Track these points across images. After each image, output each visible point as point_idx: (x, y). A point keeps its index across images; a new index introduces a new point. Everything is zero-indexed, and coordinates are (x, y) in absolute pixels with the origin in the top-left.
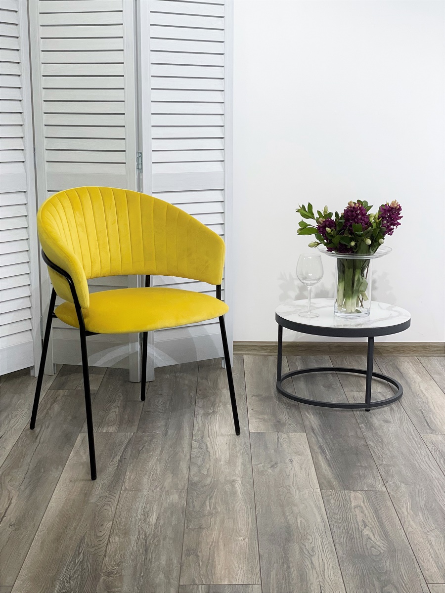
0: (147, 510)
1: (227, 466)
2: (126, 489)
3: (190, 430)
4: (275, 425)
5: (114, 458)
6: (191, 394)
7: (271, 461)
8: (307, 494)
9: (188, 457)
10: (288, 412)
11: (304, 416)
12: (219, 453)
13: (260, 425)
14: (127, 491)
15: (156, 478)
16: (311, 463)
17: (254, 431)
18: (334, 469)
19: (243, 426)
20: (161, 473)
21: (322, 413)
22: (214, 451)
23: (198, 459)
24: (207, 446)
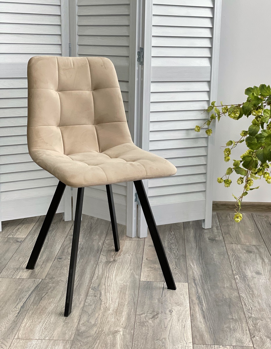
1: (113, 315)
5: (18, 304)
7: (153, 311)
9: (82, 305)
10: (176, 262)
11: (189, 266)
12: (109, 302)
13: (151, 274)
14: (19, 340)
15: (48, 327)
16: (188, 315)
17: (144, 279)
18: (208, 321)
19: (136, 274)
20: (53, 322)
21: (204, 263)
22: (106, 299)
23: (90, 307)
24: (101, 294)
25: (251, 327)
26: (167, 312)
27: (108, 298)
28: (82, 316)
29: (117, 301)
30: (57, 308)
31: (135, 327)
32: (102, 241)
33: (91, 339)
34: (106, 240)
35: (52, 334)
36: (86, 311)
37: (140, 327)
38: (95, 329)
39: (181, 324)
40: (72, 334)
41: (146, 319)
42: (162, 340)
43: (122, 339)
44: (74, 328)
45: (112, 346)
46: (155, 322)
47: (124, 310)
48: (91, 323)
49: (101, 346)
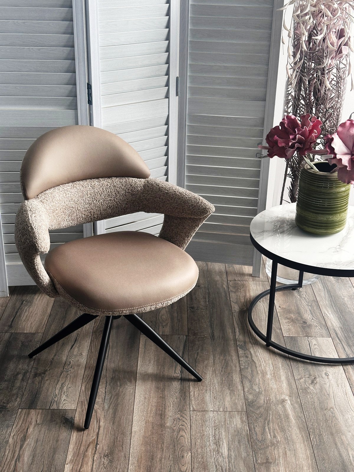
0: (217, 437)
1: (273, 381)
2: (194, 410)
3: (232, 333)
4: (304, 328)
5: (176, 368)
6: (224, 286)
7: (310, 375)
8: (350, 419)
9: (238, 369)
10: (310, 311)
11: (325, 315)
12: (263, 364)
13: (291, 327)
14: (195, 412)
15: (217, 396)
16: (345, 378)
17: (287, 335)
19: (276, 328)
20: (219, 389)
21: (339, 311)
22: (259, 361)
23: (247, 370)
24: (251, 354)
26: (324, 375)
27: (260, 359)
28: (244, 383)
29: (270, 362)
30: (215, 372)
31: (300, 395)
32: (225, 283)
33: (262, 410)
34: (229, 281)
35: (223, 404)
36: (245, 376)
37: (304, 395)
38: (262, 398)
39: (342, 390)
40: (243, 405)
41: (306, 385)
42: (330, 410)
43: (292, 409)
44: (241, 396)
45: (286, 418)
46: (316, 388)
47: (281, 374)
48: (256, 390)
49: (275, 417)
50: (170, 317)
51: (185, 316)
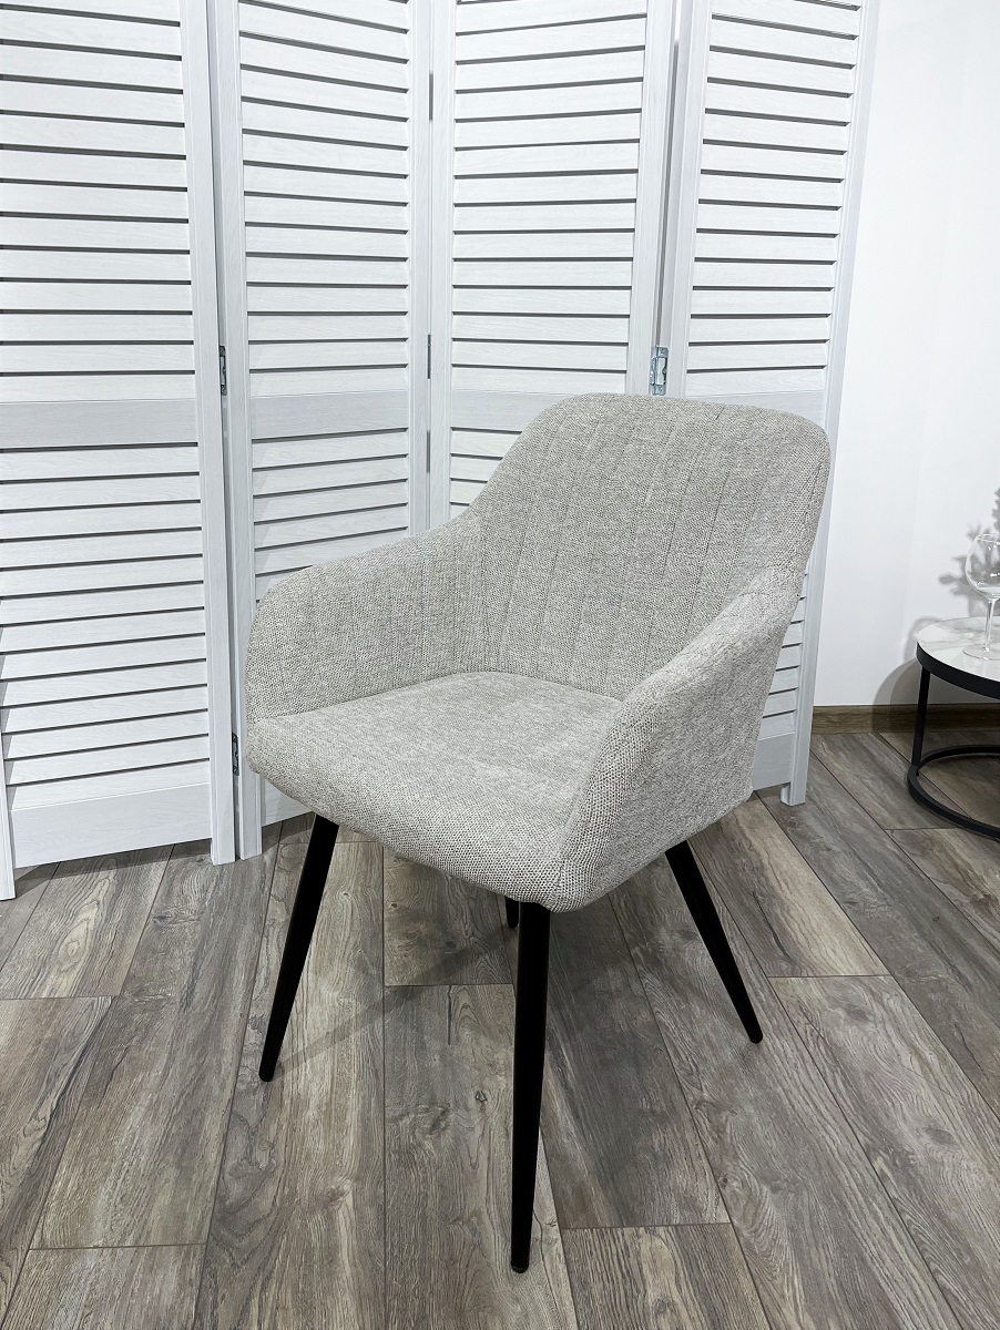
1: (320, 1128)
2: (42, 1247)
3: (247, 982)
5: (41, 1102)
7: (433, 1102)
9: (228, 1094)
12: (306, 1075)
13: (410, 958)
14: (43, 1254)
17: (396, 981)
18: (588, 1128)
19: (371, 963)
22: (296, 1063)
23: (252, 1098)
25: (710, 1144)
28: (231, 1138)
30: (156, 1110)
31: (387, 1172)
33: (259, 1234)
34: (281, 846)
35: (143, 1221)
36: (240, 1118)
37: (402, 1173)
38: (271, 1190)
40: (202, 1220)
41: (414, 1137)
42: (469, 1220)
43: (355, 1225)
44: (207, 1188)
45: (325, 1262)
46: (443, 1144)
47: (349, 1103)
48: (257, 1164)
49: (293, 1261)
50: (90, 947)
51: (133, 941)
